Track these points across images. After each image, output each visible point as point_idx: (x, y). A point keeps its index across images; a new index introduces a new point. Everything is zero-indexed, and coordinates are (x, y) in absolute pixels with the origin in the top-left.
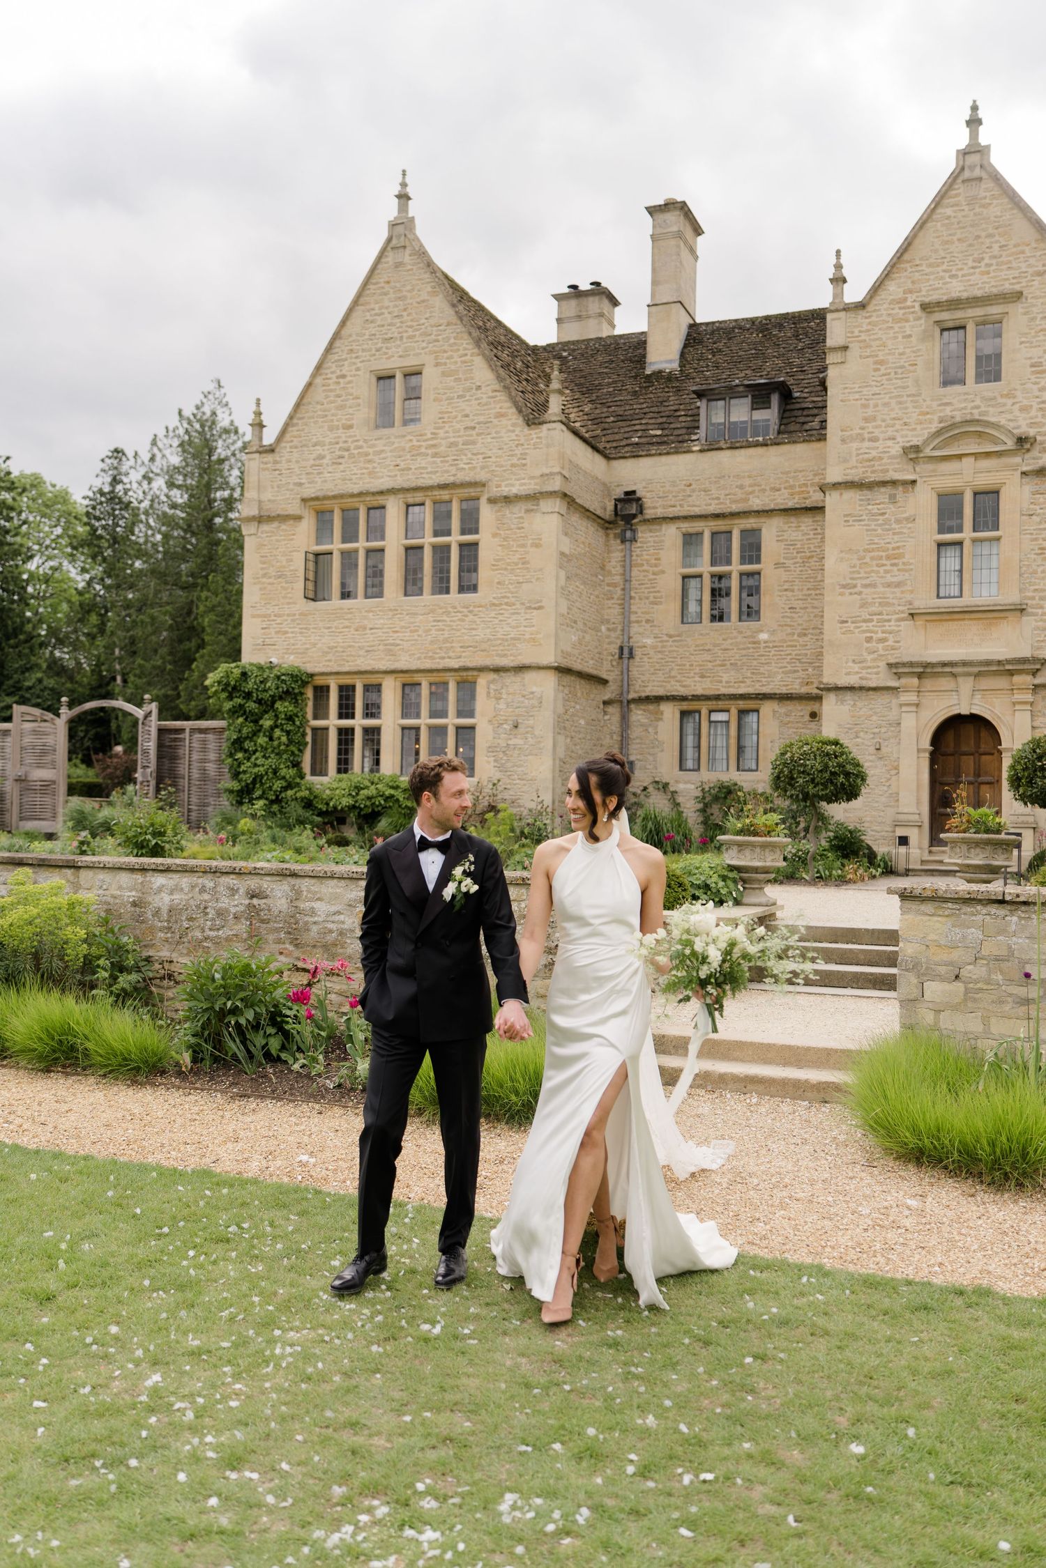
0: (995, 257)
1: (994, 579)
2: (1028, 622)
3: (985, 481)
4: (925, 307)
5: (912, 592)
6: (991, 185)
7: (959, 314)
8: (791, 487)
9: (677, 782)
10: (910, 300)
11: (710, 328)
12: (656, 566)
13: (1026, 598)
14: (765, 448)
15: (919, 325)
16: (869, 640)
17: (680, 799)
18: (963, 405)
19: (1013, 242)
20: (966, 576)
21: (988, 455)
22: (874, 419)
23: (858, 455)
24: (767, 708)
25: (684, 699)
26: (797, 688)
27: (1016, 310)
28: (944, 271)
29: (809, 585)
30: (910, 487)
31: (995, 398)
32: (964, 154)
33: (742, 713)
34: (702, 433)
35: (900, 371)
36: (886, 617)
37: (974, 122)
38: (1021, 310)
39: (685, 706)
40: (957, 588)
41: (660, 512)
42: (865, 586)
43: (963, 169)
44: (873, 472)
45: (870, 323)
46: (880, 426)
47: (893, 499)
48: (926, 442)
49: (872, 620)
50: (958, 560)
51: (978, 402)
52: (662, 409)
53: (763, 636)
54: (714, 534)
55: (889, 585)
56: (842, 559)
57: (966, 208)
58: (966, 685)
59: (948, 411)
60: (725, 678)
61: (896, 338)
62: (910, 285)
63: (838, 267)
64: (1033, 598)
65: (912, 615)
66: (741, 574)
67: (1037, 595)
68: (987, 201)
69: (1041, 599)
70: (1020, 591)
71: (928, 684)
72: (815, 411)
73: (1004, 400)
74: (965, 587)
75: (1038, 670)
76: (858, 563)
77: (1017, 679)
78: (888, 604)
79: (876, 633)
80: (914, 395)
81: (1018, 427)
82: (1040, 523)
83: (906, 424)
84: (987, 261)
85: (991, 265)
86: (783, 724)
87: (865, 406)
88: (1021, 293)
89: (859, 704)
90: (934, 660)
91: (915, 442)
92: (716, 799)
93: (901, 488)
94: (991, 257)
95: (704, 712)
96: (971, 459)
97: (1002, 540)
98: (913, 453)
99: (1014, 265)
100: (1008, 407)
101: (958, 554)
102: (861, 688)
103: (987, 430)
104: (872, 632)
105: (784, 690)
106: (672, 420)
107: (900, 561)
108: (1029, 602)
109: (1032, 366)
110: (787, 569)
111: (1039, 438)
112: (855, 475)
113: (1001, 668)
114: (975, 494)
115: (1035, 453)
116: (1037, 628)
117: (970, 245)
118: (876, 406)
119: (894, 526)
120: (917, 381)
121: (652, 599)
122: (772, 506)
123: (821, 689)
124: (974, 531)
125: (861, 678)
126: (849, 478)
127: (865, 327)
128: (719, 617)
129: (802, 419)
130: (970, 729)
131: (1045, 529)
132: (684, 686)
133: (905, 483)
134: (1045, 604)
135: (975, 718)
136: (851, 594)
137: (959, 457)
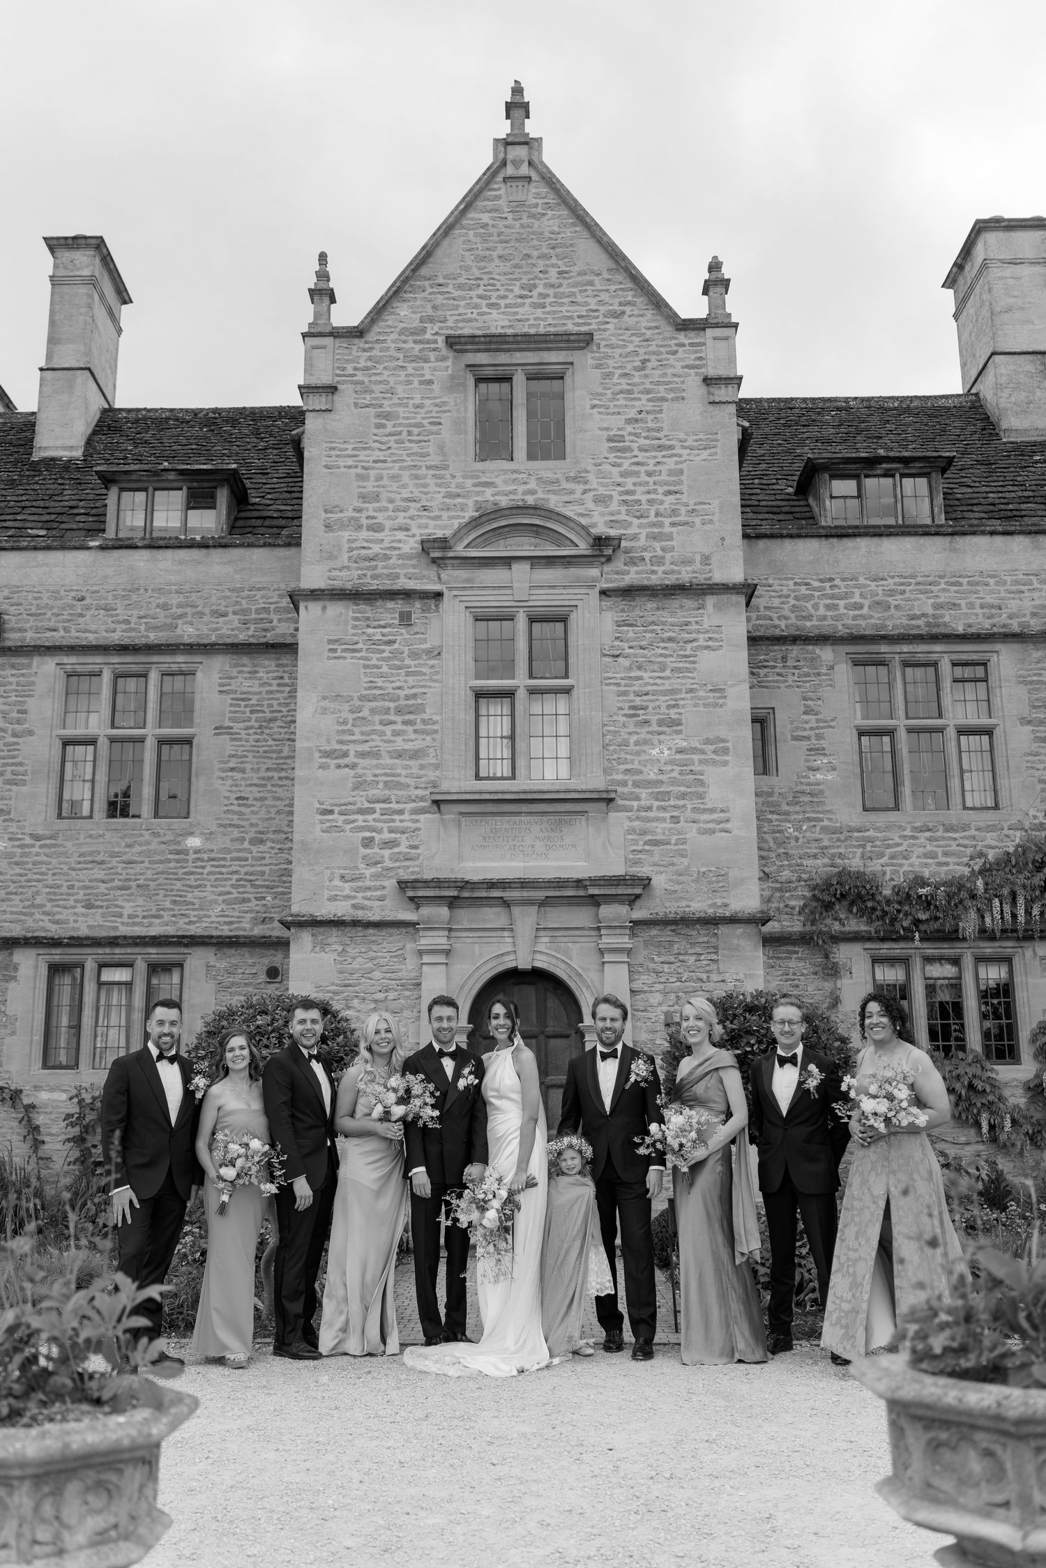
0: (552, 286)
1: (564, 751)
2: (618, 821)
3: (544, 600)
4: (455, 343)
5: (437, 767)
6: (544, 190)
7: (503, 358)
8: (245, 612)
9: (36, 1088)
10: (429, 331)
11: (132, 416)
12: (18, 722)
13: (613, 782)
14: (204, 551)
15: (444, 367)
16: (368, 843)
17: (40, 1119)
18: (511, 488)
19: (577, 268)
20: (520, 745)
21: (550, 561)
22: (377, 497)
23: (351, 550)
24: (197, 960)
25: (55, 943)
26: (247, 927)
27: (585, 361)
28: (480, 297)
29: (269, 763)
30: (432, 603)
31: (557, 481)
32: (507, 143)
33: (155, 969)
34: (108, 530)
35: (416, 430)
36: (394, 806)
37: (517, 107)
38: (590, 362)
39: (57, 955)
40: (507, 764)
41: (30, 637)
42: (363, 755)
43: (504, 164)
44: (374, 577)
45: (370, 359)
46: (386, 509)
47: (405, 619)
48: (457, 535)
49: (373, 811)
50: (507, 720)
51: (533, 485)
52: (52, 504)
53: (194, 842)
54: (117, 676)
55: (400, 755)
56: (324, 711)
57: (510, 216)
58: (526, 919)
59: (488, 494)
60: (127, 909)
61: (410, 383)
62: (431, 312)
63: (323, 275)
64: (624, 784)
65: (437, 803)
66: (162, 742)
67: (630, 778)
68: (539, 210)
69: (636, 784)
70: (606, 771)
71: (466, 917)
73: (570, 486)
74: (520, 763)
75: (638, 897)
76: (351, 717)
77: (606, 911)
78: (399, 786)
79: (380, 831)
80: (437, 467)
81: (594, 525)
82: (630, 669)
83: (425, 509)
84: (540, 289)
85: (548, 295)
86: (222, 988)
87: (361, 477)
88: (591, 334)
89: (352, 951)
90: (475, 877)
91: (440, 534)
93: (418, 605)
94: (546, 285)
95: (90, 966)
96: (526, 566)
97: (575, 693)
98: (436, 551)
99: (579, 299)
100: (577, 495)
101: (506, 711)
102: (355, 923)
103: (549, 525)
104: (374, 830)
105: (226, 931)
106: (64, 518)
107: (418, 718)
108: (620, 789)
109: (610, 440)
110: (234, 737)
111: (623, 544)
112: (347, 578)
113: (581, 893)
114: (532, 620)
115: (618, 564)
116: (632, 831)
117: (516, 266)
118: (379, 478)
119: (407, 662)
120: (441, 448)
121: (8, 776)
122: (213, 639)
123: (287, 925)
124: (531, 677)
125: (355, 906)
126: (337, 584)
127: (362, 364)
128: (119, 807)
130: (529, 994)
131: (639, 678)
132: (57, 922)
133: (425, 595)
134: (643, 793)
135: (539, 977)
136: (339, 767)
137: (507, 561)
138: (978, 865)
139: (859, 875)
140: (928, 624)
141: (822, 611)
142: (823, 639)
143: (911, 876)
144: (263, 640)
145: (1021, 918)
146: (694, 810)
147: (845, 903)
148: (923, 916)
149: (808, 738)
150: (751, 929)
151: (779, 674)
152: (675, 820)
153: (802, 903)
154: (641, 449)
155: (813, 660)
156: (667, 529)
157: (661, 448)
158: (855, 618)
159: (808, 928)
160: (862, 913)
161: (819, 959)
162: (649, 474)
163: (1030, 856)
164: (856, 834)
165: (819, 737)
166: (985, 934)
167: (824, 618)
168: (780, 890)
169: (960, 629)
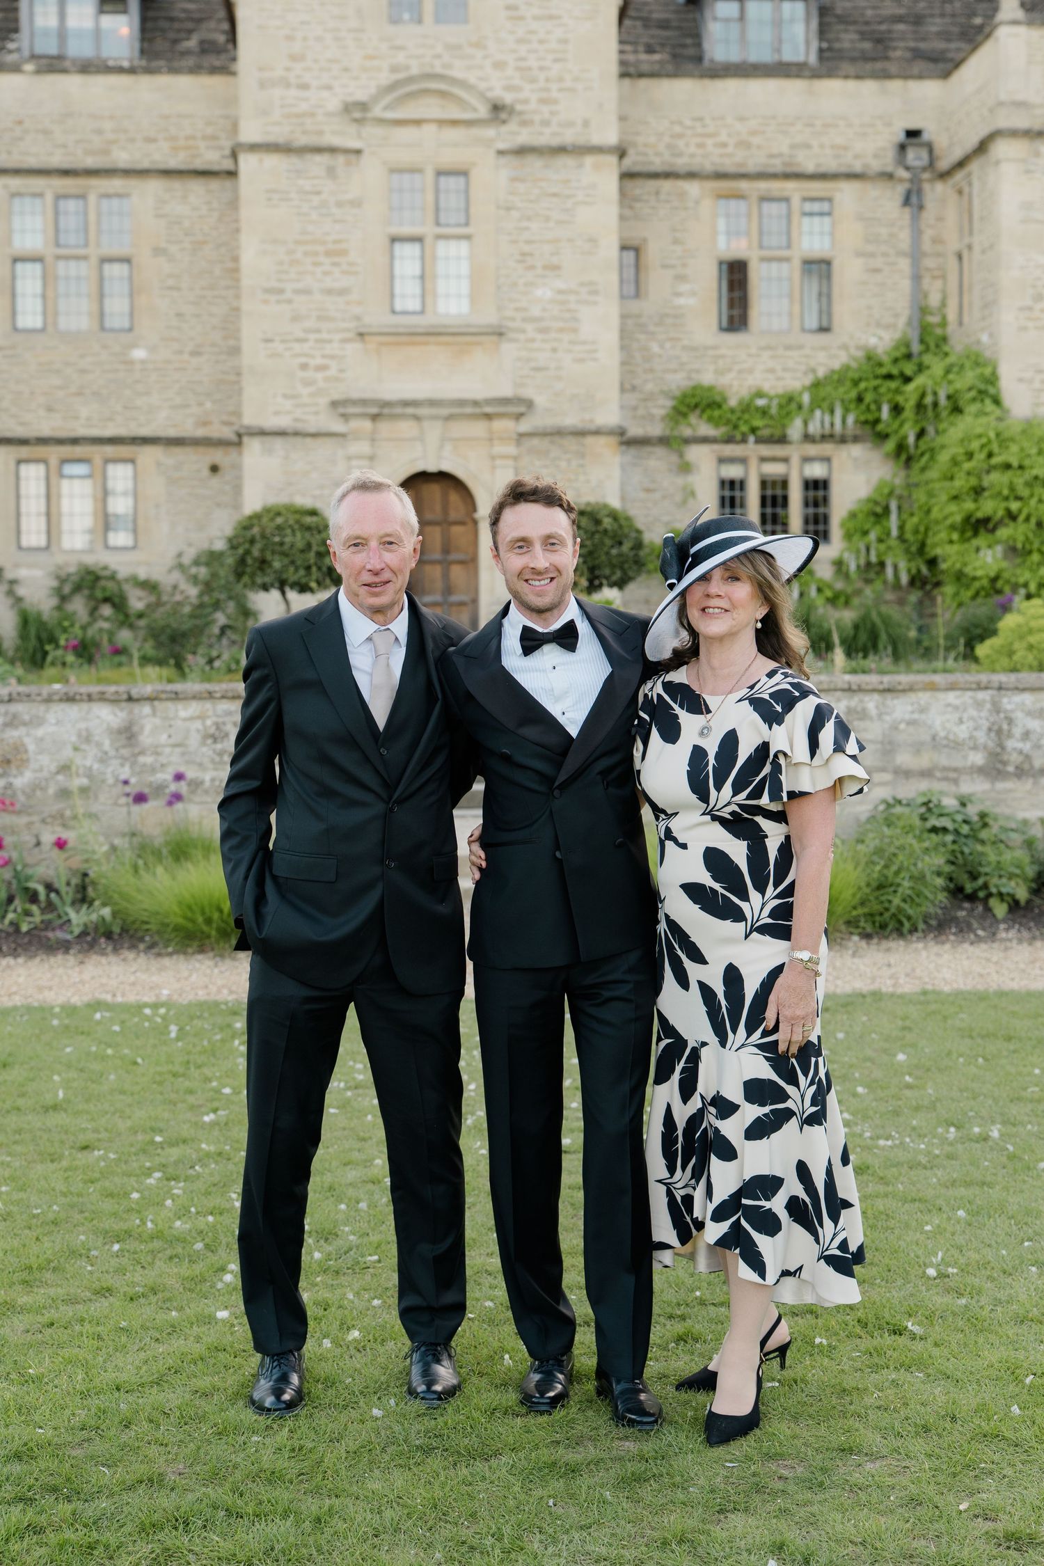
1: (465, 290)
2: (508, 350)
3: (449, 158)
5: (360, 303)
8: (173, 138)
9: (17, 566)
13: (504, 318)
14: (131, 77)
16: (304, 367)
17: (24, 592)
18: (420, 52)
20: (429, 285)
21: (454, 123)
22: (303, 57)
23: (282, 106)
24: (148, 455)
25: (23, 442)
26: (188, 428)
30: (353, 157)
31: (460, 46)
34: (22, 41)
36: (324, 336)
39: (25, 452)
40: (418, 301)
42: (297, 292)
44: (304, 132)
46: (311, 69)
47: (331, 172)
48: (376, 98)
49: (304, 340)
50: (418, 262)
51: (439, 50)
53: (139, 354)
54: (59, 197)
55: (329, 292)
56: (263, 253)
58: (434, 431)
59: (400, 58)
60: (84, 412)
64: (513, 319)
65: (361, 335)
66: (103, 260)
67: (518, 315)
69: (524, 320)
70: (498, 308)
71: (385, 427)
72: (190, 25)
73: (471, 51)
74: (429, 300)
75: (522, 413)
76: (286, 258)
77: (498, 425)
78: (328, 318)
79: (313, 357)
80: (355, 30)
81: (490, 89)
82: (520, 220)
83: (346, 70)
86: (172, 481)
87: (289, 38)
89: (293, 455)
90: (392, 397)
91: (361, 95)
92: (77, 588)
93: (341, 159)
95: (54, 462)
96: (433, 128)
97: (475, 239)
98: (356, 111)
100: (477, 61)
101: (418, 253)
102: (297, 434)
103: (454, 90)
104: (306, 355)
105: (172, 433)
107: (343, 260)
108: (510, 324)
109: (506, 8)
110: (170, 258)
111: (518, 107)
112: (278, 134)
113: (478, 410)
114: (440, 173)
115: (512, 126)
116: (519, 358)
118: (305, 39)
119: (333, 210)
120: (359, 11)
122: (145, 164)
123: (239, 434)
124: (438, 224)
125: (296, 420)
126: (271, 139)
129: (172, 35)
130: (434, 491)
131: (527, 229)
132: (22, 424)
133: (347, 151)
134: (529, 327)
135: (443, 477)
136: (278, 302)
137: (418, 122)
138: (808, 381)
139: (711, 389)
140: (785, 164)
141: (692, 149)
142: (692, 175)
143: (754, 390)
144: (191, 167)
145: (838, 427)
146: (571, 342)
147: (698, 412)
148: (758, 422)
149: (673, 267)
150: (613, 440)
151: (653, 208)
152: (554, 350)
153: (662, 412)
154: (536, 18)
155: (682, 195)
156: (555, 94)
157: (551, 17)
158: (721, 155)
159: (668, 432)
160: (710, 419)
161: (674, 458)
162: (541, 42)
163: (851, 374)
164: (711, 352)
165: (684, 265)
166: (808, 438)
167: (692, 156)
168: (645, 400)
169: (810, 167)
